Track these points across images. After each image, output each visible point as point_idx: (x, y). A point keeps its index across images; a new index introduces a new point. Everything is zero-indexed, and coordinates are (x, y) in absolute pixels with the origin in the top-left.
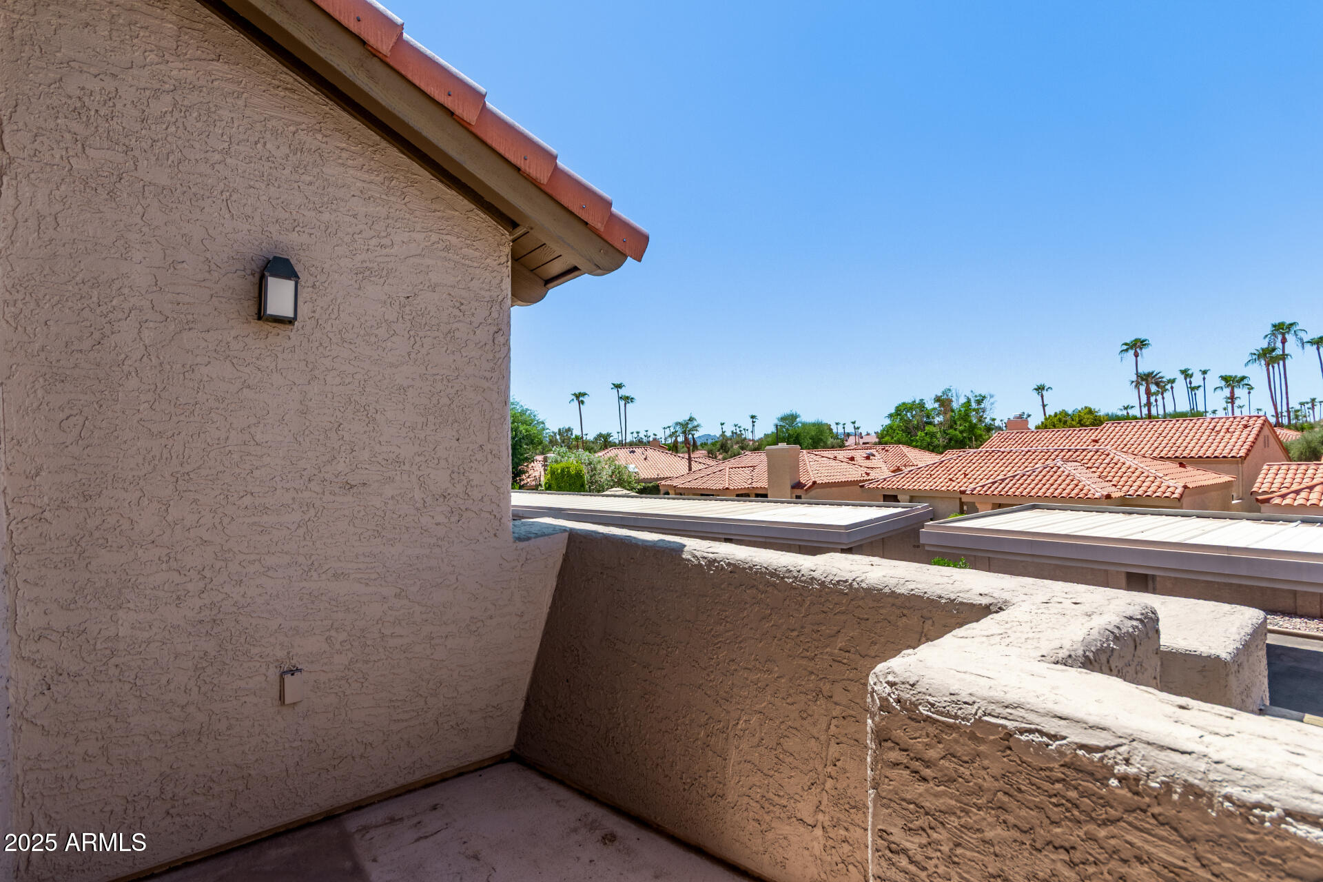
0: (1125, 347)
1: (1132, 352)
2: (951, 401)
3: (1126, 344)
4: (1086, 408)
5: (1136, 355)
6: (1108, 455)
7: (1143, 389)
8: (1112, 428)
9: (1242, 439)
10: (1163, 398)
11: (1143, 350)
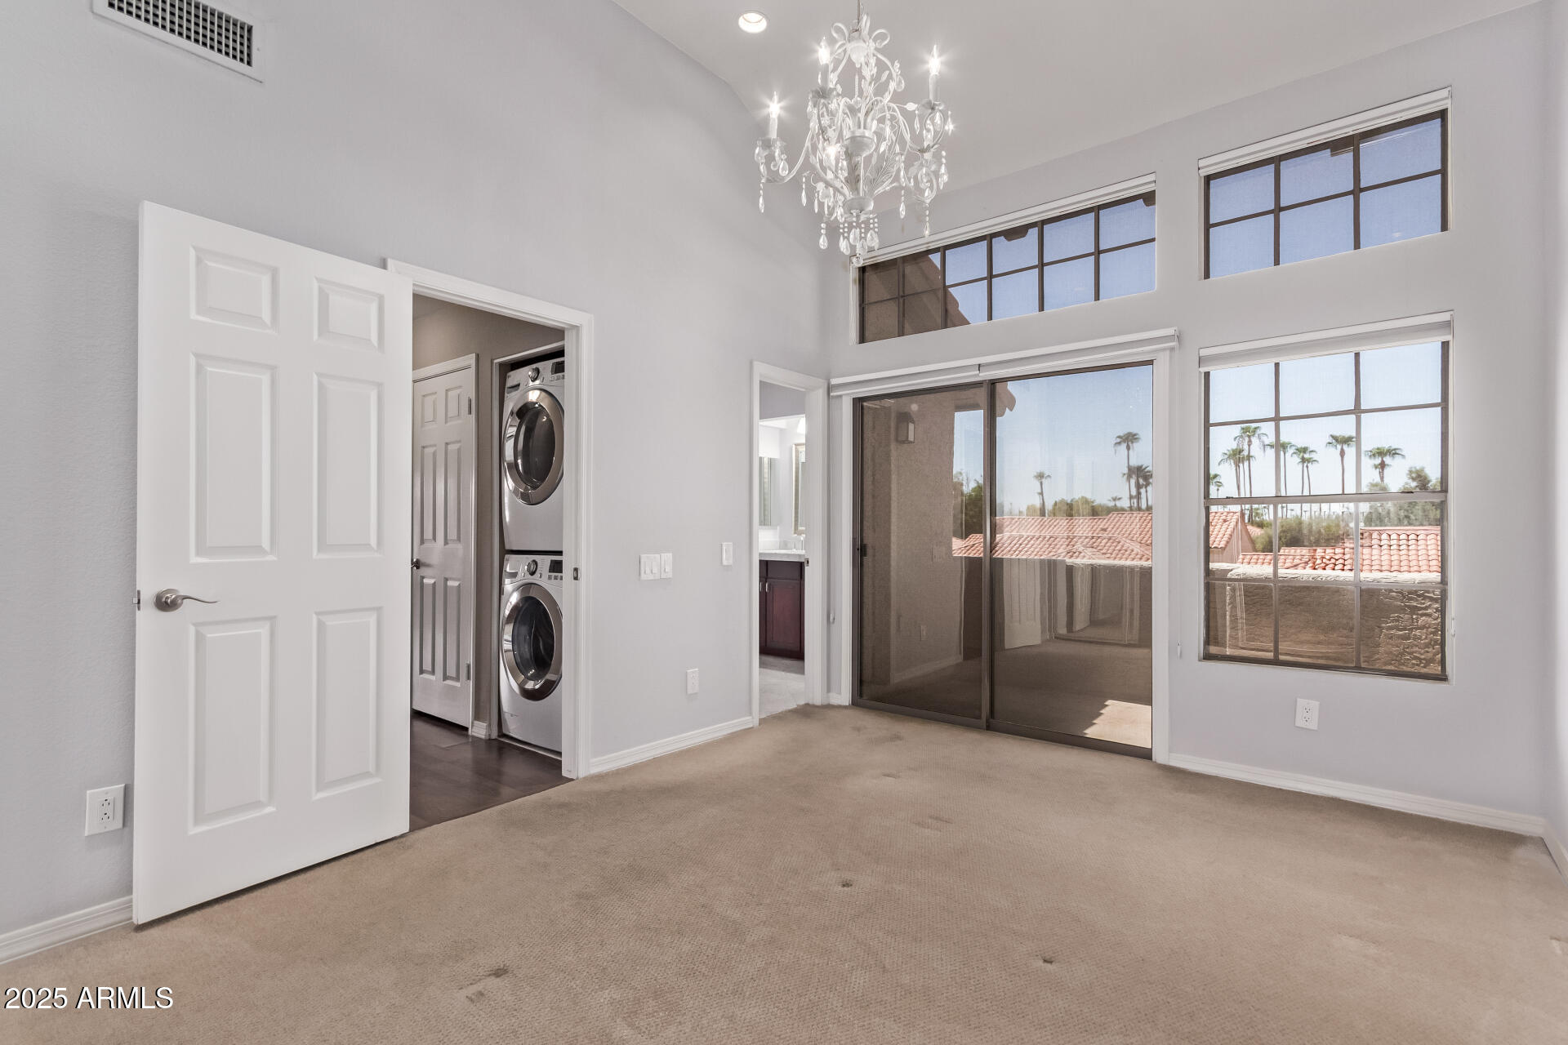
0: (1119, 440)
1: (1124, 446)
2: (962, 485)
3: (1119, 437)
4: (1083, 497)
5: (1128, 448)
6: (1119, 542)
7: (1133, 481)
8: (1117, 519)
9: (1222, 532)
10: (1146, 491)
11: (1134, 444)
